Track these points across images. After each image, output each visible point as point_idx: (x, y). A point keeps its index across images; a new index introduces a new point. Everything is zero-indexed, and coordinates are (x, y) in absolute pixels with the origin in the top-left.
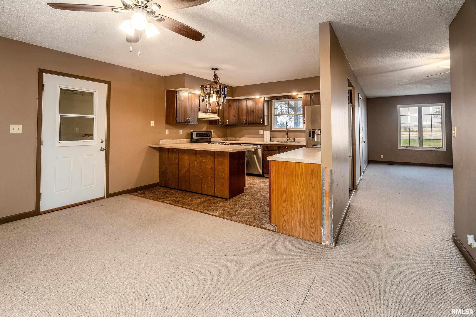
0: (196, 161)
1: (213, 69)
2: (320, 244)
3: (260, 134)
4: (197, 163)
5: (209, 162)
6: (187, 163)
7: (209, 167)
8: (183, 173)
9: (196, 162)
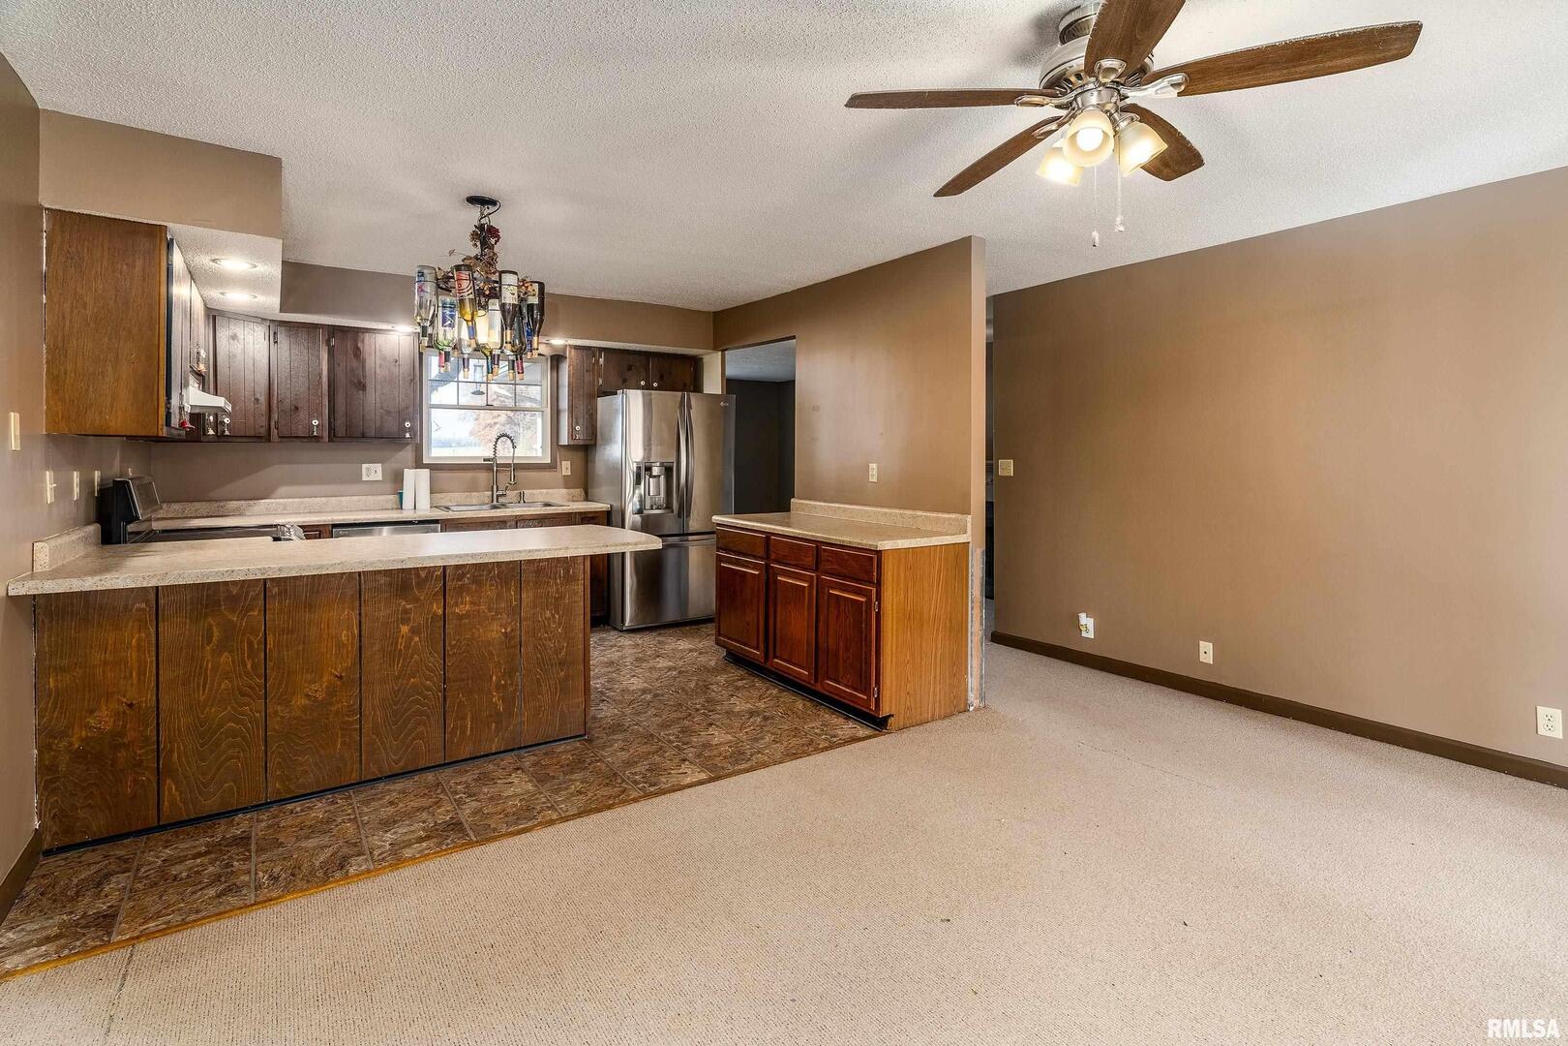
0: (405, 621)
1: (474, 200)
2: (967, 713)
3: (365, 478)
4: (414, 631)
5: (490, 610)
6: (340, 645)
7: (495, 631)
8: (304, 701)
9: (405, 629)
